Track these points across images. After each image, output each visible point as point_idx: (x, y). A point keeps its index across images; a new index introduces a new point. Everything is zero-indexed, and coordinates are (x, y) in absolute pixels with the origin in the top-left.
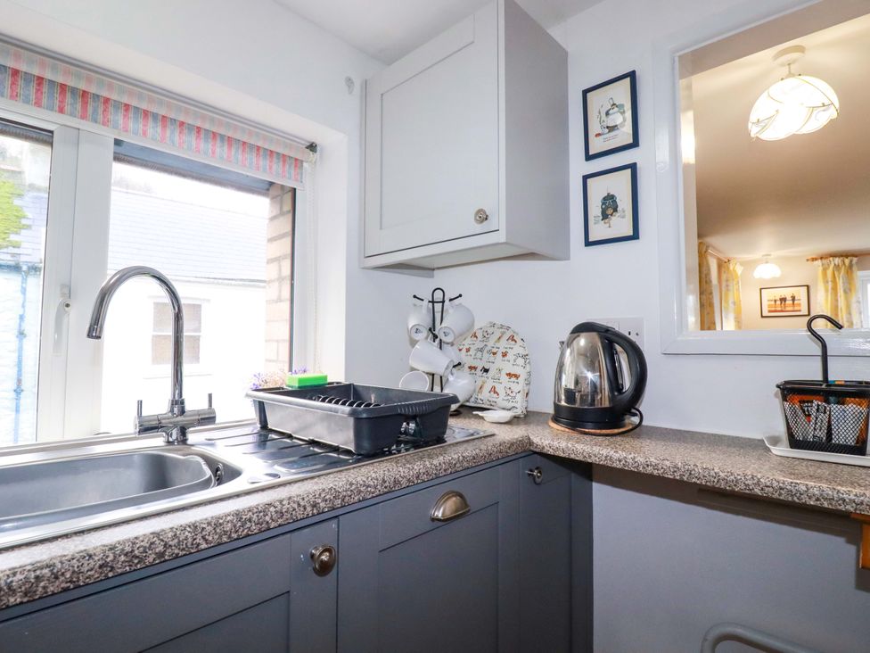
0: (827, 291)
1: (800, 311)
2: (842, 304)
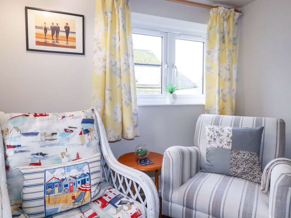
0: (106, 25)
1: (74, 47)
2: (120, 44)
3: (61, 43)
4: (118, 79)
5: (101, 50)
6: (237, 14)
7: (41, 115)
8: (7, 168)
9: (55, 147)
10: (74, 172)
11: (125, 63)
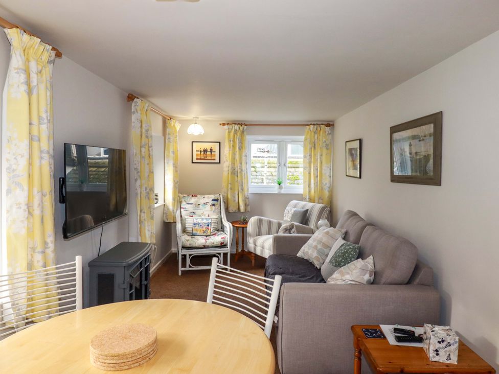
0: (230, 147)
1: (215, 160)
2: (237, 157)
3: (208, 158)
4: (236, 177)
5: (227, 161)
6: (328, 129)
7: (195, 196)
8: (181, 216)
9: (199, 210)
10: (205, 221)
11: (240, 169)
